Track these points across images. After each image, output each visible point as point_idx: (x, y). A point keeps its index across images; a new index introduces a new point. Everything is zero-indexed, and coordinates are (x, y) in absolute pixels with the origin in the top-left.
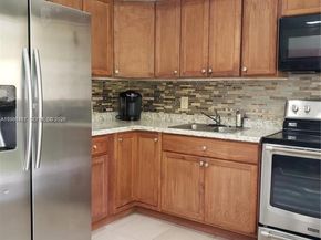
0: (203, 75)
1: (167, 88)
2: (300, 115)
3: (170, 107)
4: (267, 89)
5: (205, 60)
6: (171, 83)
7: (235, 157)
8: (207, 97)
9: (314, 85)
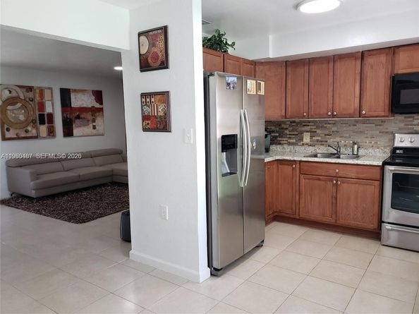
0: (329, 116)
1: (290, 126)
2: (407, 144)
3: (294, 141)
4: (377, 125)
5: (330, 106)
6: (294, 122)
7: (361, 176)
8: (327, 132)
9: (416, 122)
